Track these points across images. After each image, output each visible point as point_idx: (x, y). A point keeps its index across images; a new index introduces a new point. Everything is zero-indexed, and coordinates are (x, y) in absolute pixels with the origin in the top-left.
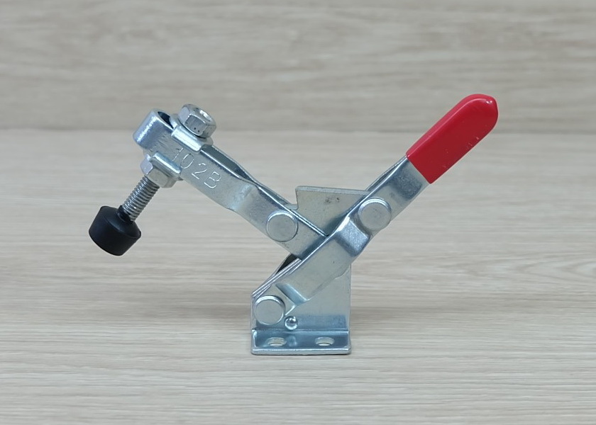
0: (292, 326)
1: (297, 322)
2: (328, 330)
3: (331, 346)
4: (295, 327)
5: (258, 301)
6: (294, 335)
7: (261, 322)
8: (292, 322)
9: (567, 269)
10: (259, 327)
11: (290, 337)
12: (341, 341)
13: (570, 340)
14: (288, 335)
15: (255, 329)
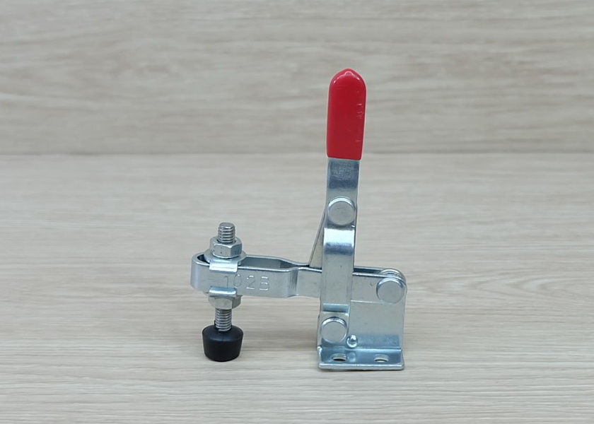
0: (352, 344)
1: (357, 340)
2: (383, 348)
3: (386, 362)
4: (355, 345)
5: (325, 323)
6: (355, 352)
7: (326, 340)
8: (353, 340)
9: (516, 286)
10: (324, 344)
11: (350, 354)
12: (395, 358)
13: (504, 351)
14: (349, 352)
15: (321, 346)
